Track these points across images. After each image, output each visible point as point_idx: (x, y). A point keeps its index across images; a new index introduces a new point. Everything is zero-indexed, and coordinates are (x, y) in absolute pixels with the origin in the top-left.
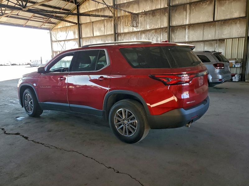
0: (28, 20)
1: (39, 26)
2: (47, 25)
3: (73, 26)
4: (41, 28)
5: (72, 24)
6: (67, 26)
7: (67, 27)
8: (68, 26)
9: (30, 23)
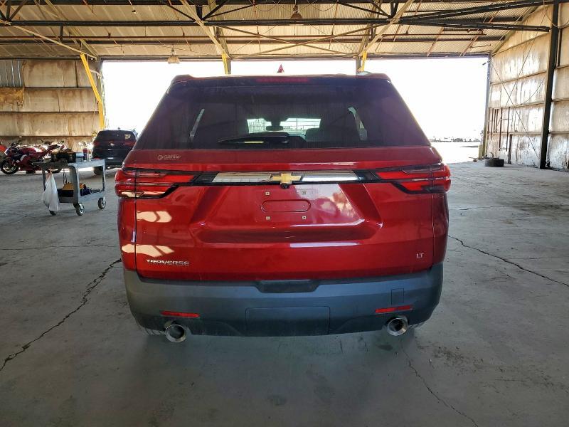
0: (434, 40)
1: (462, 51)
2: (479, 46)
3: (540, 37)
4: (468, 55)
5: (540, 33)
6: (528, 39)
7: (527, 43)
8: (531, 40)
9: (440, 47)
